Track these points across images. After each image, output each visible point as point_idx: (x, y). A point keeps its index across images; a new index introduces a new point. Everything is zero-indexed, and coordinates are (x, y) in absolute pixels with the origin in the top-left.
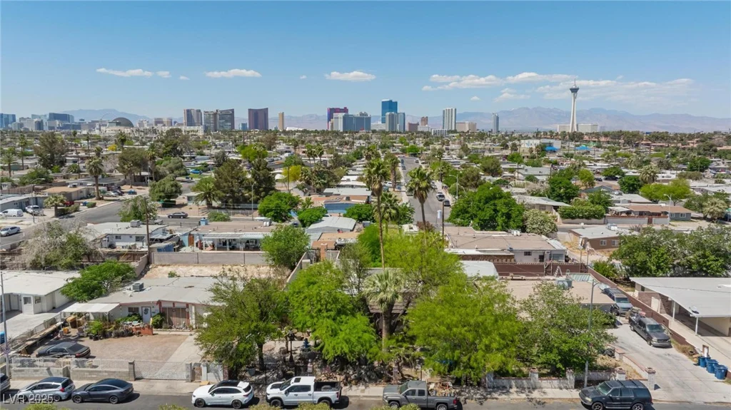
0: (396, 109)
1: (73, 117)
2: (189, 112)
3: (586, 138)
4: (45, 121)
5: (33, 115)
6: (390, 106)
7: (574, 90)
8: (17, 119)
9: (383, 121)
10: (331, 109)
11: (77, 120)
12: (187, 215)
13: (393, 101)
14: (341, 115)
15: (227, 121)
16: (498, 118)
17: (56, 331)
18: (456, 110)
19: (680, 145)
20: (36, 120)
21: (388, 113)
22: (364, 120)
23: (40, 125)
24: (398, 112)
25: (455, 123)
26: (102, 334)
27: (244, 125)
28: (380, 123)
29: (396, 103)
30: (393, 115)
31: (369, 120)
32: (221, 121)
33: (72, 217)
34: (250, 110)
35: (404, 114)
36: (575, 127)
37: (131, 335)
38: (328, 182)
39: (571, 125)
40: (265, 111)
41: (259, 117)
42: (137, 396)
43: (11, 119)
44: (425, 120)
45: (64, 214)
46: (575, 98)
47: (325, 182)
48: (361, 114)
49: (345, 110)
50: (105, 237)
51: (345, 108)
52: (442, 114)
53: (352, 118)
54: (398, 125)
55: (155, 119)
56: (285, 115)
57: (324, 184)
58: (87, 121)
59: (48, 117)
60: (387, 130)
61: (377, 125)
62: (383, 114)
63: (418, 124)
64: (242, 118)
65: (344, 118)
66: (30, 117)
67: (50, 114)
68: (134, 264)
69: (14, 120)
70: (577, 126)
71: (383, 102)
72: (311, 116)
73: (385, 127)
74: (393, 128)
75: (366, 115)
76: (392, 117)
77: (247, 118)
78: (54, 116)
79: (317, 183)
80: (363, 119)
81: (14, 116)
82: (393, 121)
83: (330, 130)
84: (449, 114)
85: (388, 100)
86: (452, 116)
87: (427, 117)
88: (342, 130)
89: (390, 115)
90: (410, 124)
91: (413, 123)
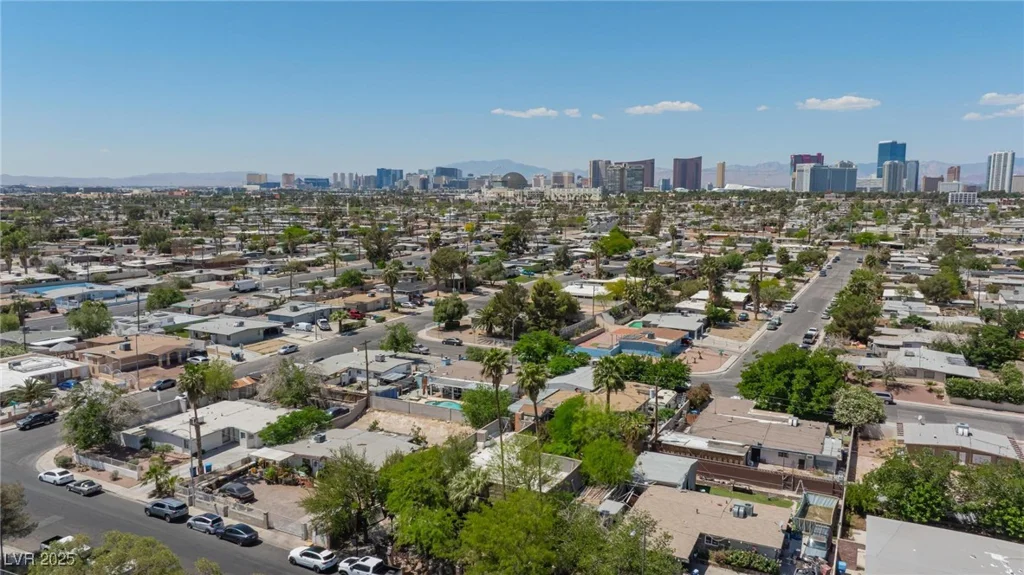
0: (902, 156)
1: (461, 171)
2: (595, 164)
4: (432, 176)
5: (420, 170)
6: (893, 151)
8: (404, 174)
9: (880, 175)
10: (795, 157)
11: (465, 175)
12: (461, 342)
13: (900, 142)
14: (807, 167)
15: (637, 180)
17: (245, 471)
18: (1013, 154)
20: (422, 176)
21: (887, 163)
22: (847, 172)
23: (424, 183)
24: (907, 159)
25: (1011, 176)
26: (274, 480)
27: (666, 182)
28: (874, 176)
29: (904, 145)
30: (895, 166)
31: (853, 173)
32: (629, 179)
33: (356, 333)
34: (676, 160)
35: (917, 162)
37: (297, 484)
38: (658, 303)
40: (697, 162)
41: (688, 170)
42: (261, 542)
43: (398, 176)
44: (955, 172)
45: (349, 330)
48: (843, 164)
49: (819, 158)
50: (346, 371)
51: (819, 155)
52: (986, 160)
53: (827, 171)
54: (904, 180)
55: (554, 173)
56: (727, 165)
57: (652, 306)
58: (477, 176)
59: (435, 172)
60: (885, 190)
61: (868, 180)
62: (880, 163)
63: (940, 179)
64: (664, 170)
65: (813, 171)
66: (417, 172)
67: (438, 169)
68: (352, 406)
69: (401, 177)
71: (881, 146)
72: (770, 165)
73: (882, 184)
74: (894, 189)
75: (851, 165)
76: (894, 169)
77: (672, 168)
78: (442, 171)
79: (643, 305)
80: (844, 171)
81: (401, 171)
82: (895, 175)
84: (999, 161)
85: (890, 141)
86: (1005, 166)
87: (959, 167)
88: (808, 190)
89: (890, 166)
90: (928, 180)
91: (932, 176)
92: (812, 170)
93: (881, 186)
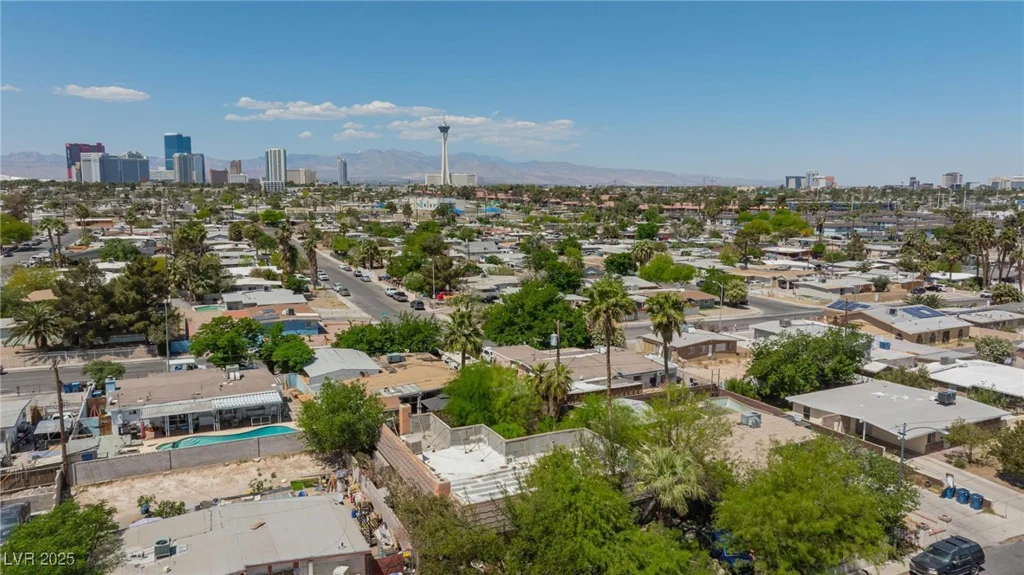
0: (189, 149)
3: (480, 194)
7: (444, 129)
9: (169, 167)
10: (71, 147)
13: (184, 135)
14: (95, 156)
16: (345, 165)
18: (285, 151)
19: (594, 203)
21: (177, 155)
22: (139, 163)
24: (193, 152)
25: (286, 171)
28: (164, 169)
29: (188, 139)
30: (185, 158)
31: (145, 164)
35: (202, 155)
36: (448, 177)
39: (442, 175)
44: (237, 166)
46: (445, 139)
47: (212, 282)
48: (131, 155)
49: (99, 148)
51: (99, 144)
52: (264, 155)
53: (116, 161)
54: (194, 173)
60: (177, 181)
61: (159, 171)
62: (168, 155)
63: (226, 172)
65: (102, 161)
70: (450, 176)
71: (166, 137)
72: (28, 155)
73: (173, 176)
74: (186, 179)
75: (140, 156)
76: (183, 160)
80: (134, 162)
82: (185, 166)
83: (74, 179)
84: (275, 157)
85: (176, 134)
86: (280, 162)
87: (240, 161)
88: (99, 181)
89: (180, 158)
90: (214, 173)
91: (218, 170)
92: (100, 159)
93: (173, 178)
